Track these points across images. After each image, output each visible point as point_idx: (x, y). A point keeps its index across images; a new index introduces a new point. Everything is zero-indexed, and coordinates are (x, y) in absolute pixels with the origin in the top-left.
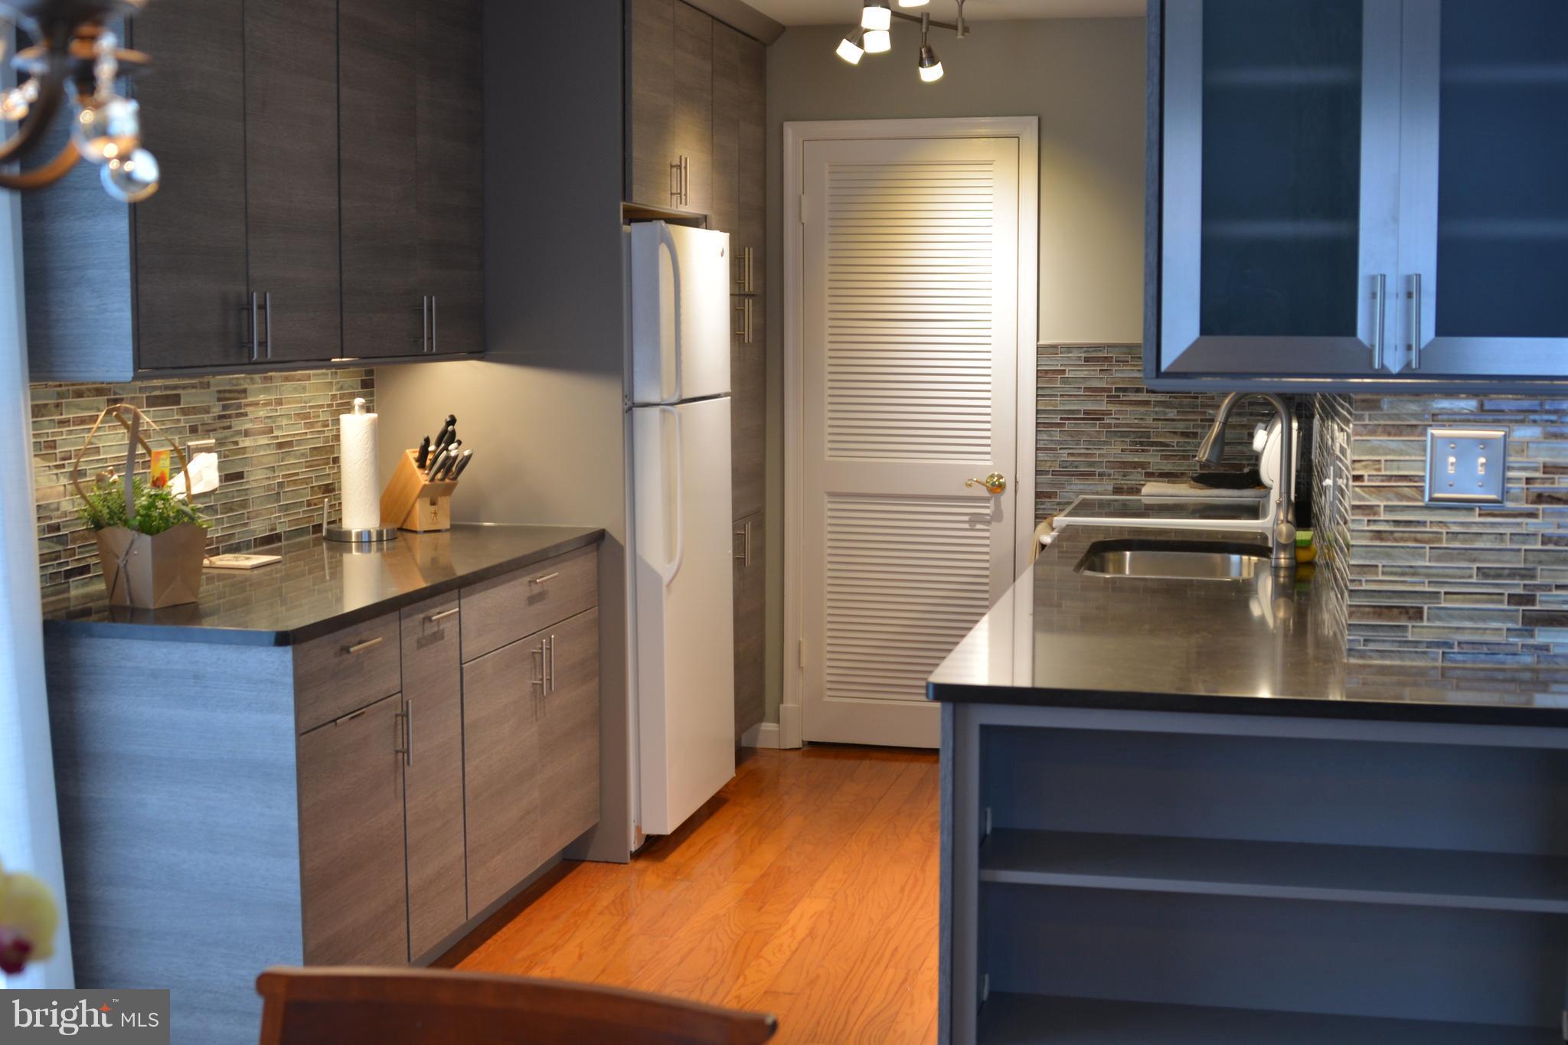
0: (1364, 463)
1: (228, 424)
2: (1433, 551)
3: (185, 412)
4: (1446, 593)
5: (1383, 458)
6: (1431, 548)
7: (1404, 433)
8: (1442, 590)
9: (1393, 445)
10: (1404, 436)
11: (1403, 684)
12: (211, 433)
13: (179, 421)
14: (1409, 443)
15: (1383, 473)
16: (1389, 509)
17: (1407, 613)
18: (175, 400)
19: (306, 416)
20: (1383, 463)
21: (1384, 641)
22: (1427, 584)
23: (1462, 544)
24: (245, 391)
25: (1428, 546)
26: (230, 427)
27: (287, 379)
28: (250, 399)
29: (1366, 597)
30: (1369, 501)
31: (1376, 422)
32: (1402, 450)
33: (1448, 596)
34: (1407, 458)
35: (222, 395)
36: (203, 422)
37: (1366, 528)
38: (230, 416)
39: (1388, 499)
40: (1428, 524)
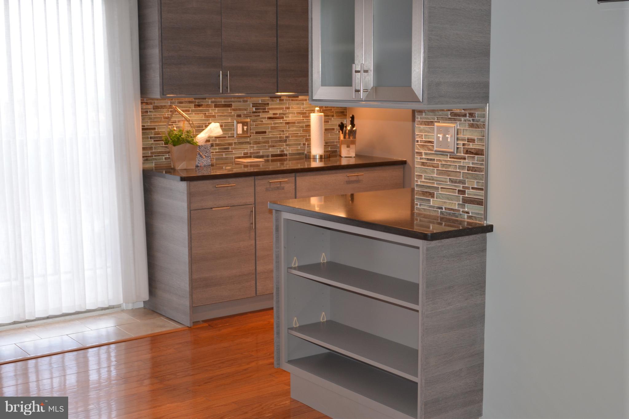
0: (419, 136)
1: (258, 115)
2: (438, 171)
3: (234, 110)
4: (441, 188)
5: (423, 134)
6: (437, 170)
7: (430, 124)
8: (440, 187)
9: (427, 129)
10: (429, 126)
11: (430, 222)
12: (248, 118)
13: (231, 113)
14: (431, 128)
15: (424, 140)
16: (426, 154)
17: (431, 195)
18: (230, 106)
19: (303, 113)
20: (423, 136)
21: (425, 205)
22: (435, 184)
23: (446, 169)
24: (268, 104)
25: (436, 169)
26: (259, 116)
27: (292, 100)
28: (270, 107)
29: (420, 187)
30: (421, 150)
31: (422, 120)
32: (429, 131)
33: (442, 189)
34: (430, 134)
35: (255, 105)
36: (244, 114)
37: (419, 161)
38: (259, 112)
39: (426, 150)
40: (436, 160)
